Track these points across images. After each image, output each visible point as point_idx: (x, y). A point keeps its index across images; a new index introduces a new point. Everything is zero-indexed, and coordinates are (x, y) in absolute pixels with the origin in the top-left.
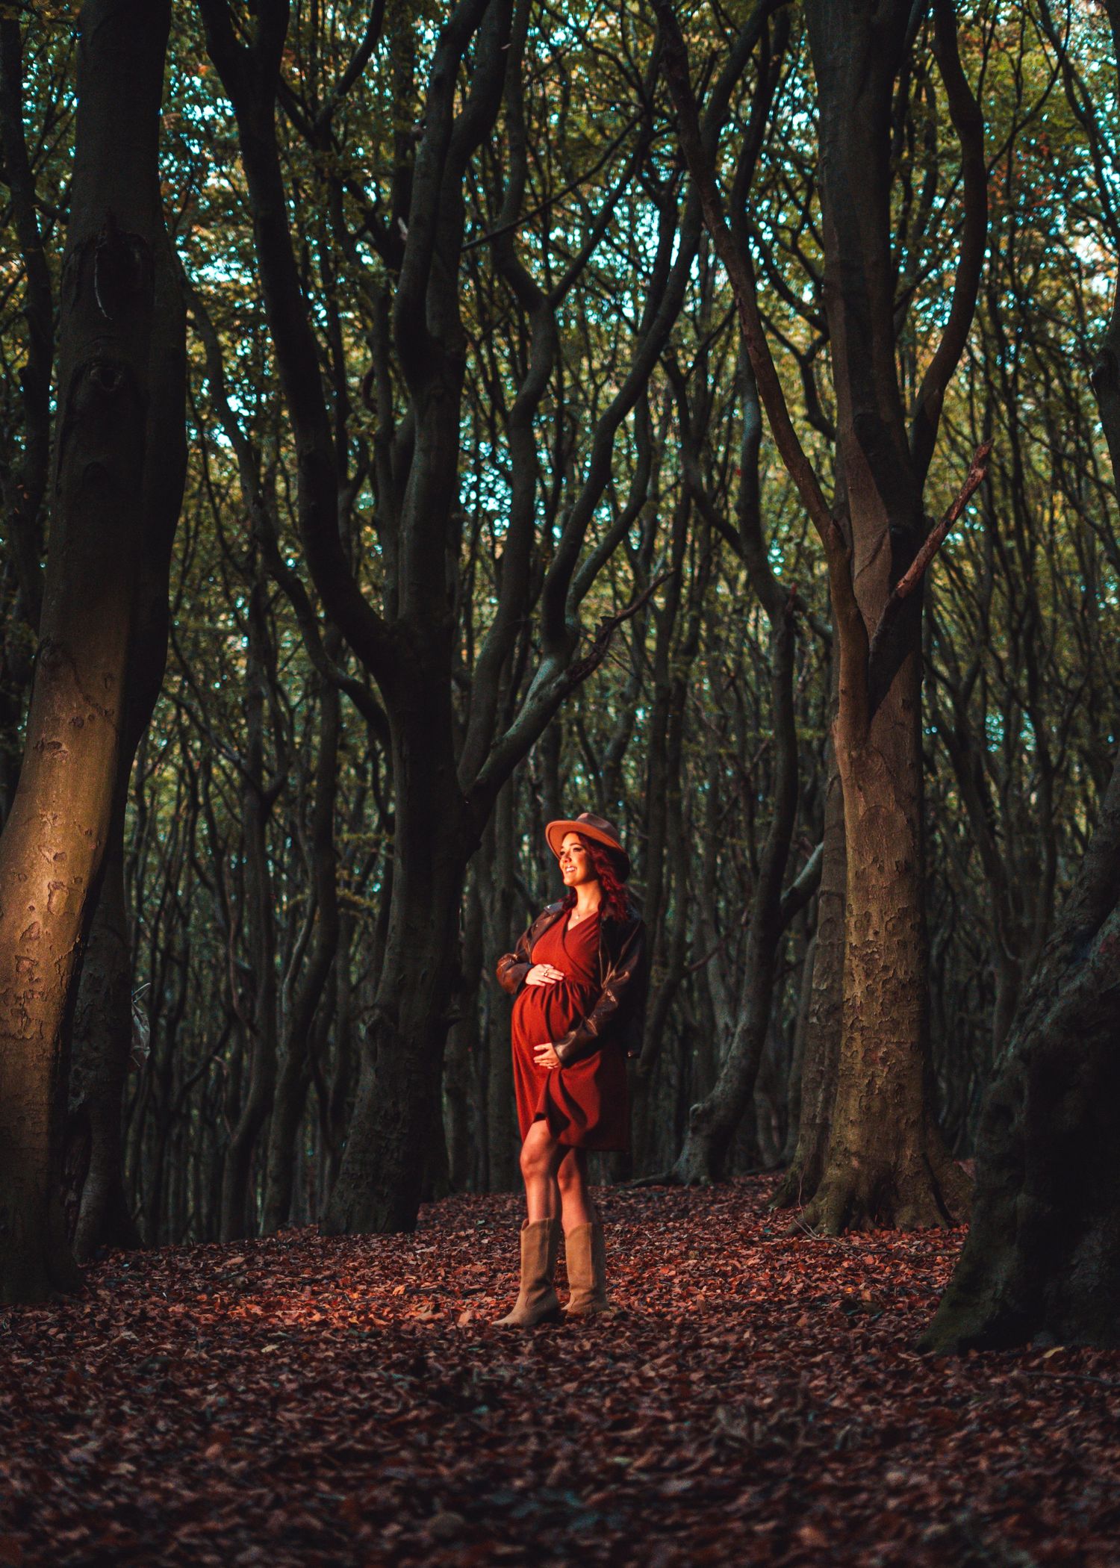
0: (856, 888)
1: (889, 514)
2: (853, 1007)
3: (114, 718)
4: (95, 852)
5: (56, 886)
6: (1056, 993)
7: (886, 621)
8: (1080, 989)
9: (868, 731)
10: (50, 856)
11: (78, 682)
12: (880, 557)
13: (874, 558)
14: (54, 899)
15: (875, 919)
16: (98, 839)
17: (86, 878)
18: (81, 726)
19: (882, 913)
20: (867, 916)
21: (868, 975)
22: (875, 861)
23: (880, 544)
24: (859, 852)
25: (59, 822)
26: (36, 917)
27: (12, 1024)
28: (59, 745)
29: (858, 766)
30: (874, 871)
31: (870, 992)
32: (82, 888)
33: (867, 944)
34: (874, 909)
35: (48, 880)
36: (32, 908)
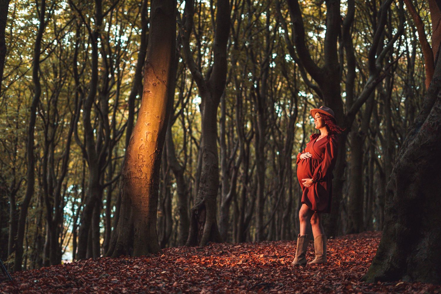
3: (166, 83)
4: (160, 123)
5: (148, 133)
6: (407, 147)
8: (413, 144)
10: (147, 124)
11: (154, 72)
13: (437, 27)
14: (148, 137)
16: (161, 118)
17: (157, 131)
18: (156, 86)
25: (149, 114)
26: (143, 143)
27: (137, 174)
28: (149, 91)
32: (157, 133)
35: (146, 131)
36: (142, 140)
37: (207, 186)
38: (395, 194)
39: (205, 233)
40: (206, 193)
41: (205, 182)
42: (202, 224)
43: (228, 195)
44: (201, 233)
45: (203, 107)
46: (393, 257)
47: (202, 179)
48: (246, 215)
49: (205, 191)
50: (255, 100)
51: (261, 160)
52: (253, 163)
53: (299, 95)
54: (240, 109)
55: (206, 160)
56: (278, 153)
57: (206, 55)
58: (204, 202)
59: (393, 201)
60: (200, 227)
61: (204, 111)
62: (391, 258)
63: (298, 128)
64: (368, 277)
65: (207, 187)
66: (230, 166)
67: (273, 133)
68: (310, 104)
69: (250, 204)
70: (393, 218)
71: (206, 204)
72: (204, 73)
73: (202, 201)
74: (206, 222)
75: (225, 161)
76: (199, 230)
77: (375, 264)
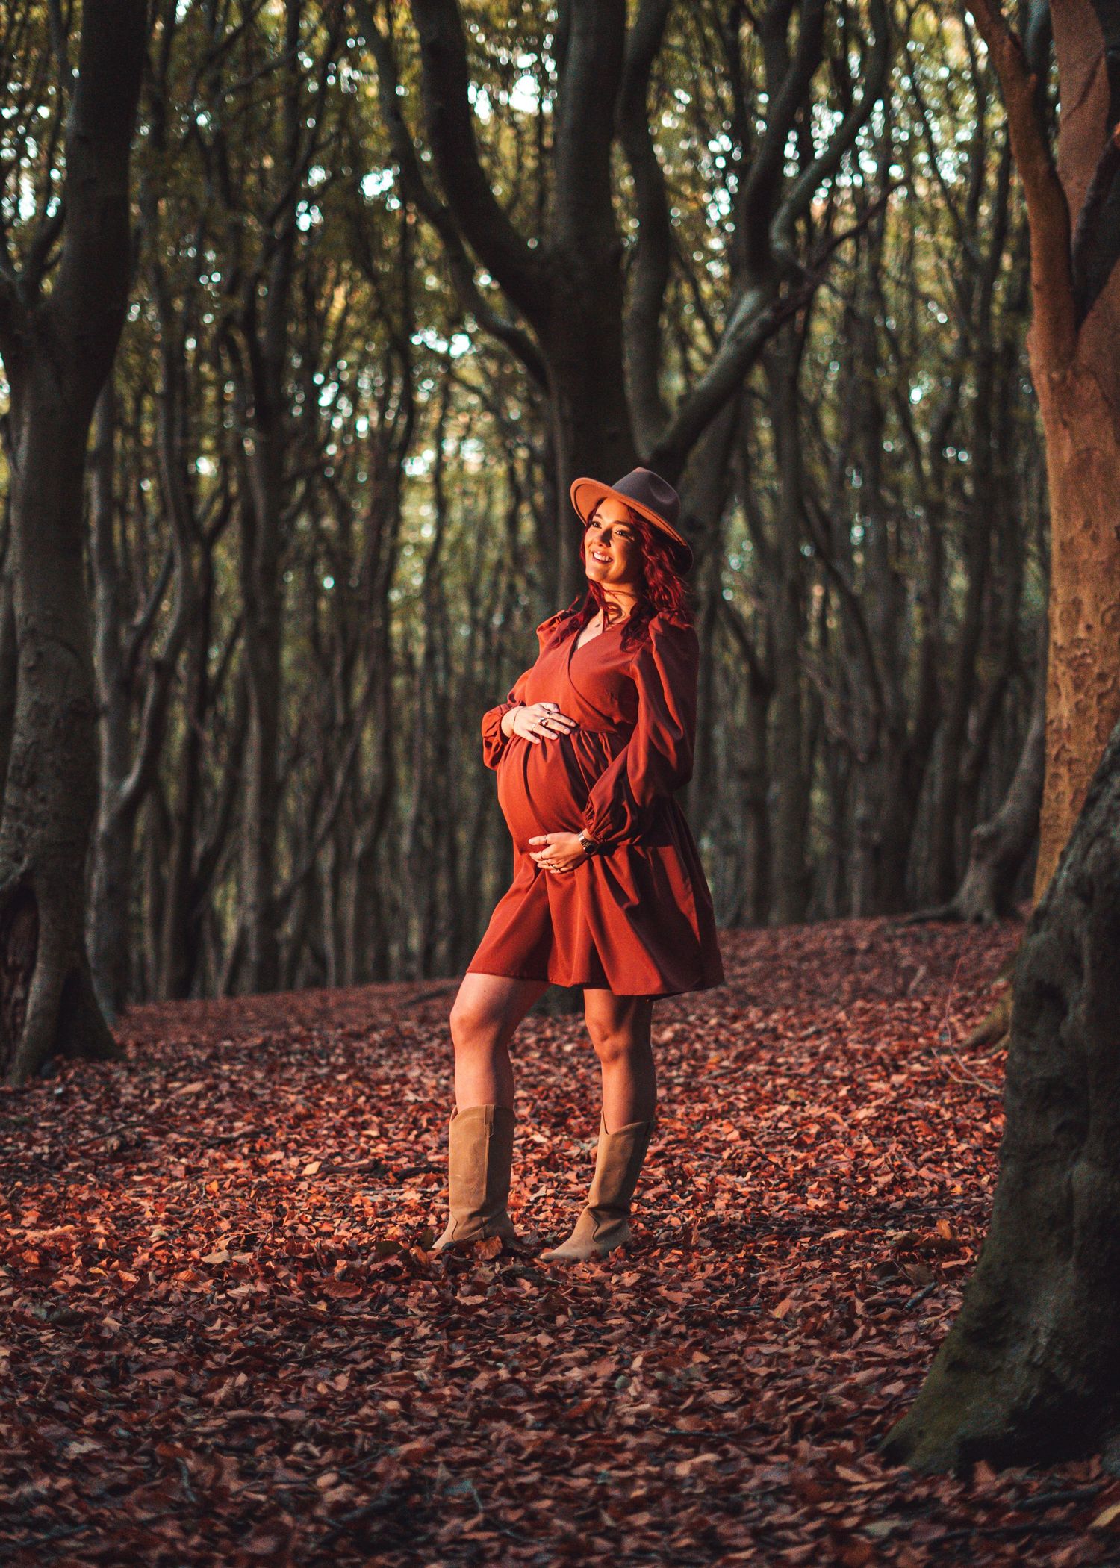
0: (1061, 564)
1: (1105, 30)
2: (1057, 731)
7: (1101, 184)
9: (1075, 342)
12: (1094, 92)
13: (1084, 95)
15: (1087, 608)
19: (1099, 598)
20: (1077, 604)
21: (1078, 686)
22: (1087, 525)
23: (1093, 74)
24: (1065, 514)
29: (1064, 393)
30: (1084, 540)
31: (1080, 710)
33: (1076, 643)
34: (1086, 595)
37: (43, 800)
38: (1078, 1012)
39: (34, 1016)
40: (37, 833)
41: (33, 780)
42: (21, 975)
43: (129, 784)
44: (14, 1016)
45: (19, 430)
46: (1054, 1334)
47: (18, 768)
48: (199, 849)
49: (31, 822)
50: (236, 359)
51: (263, 620)
52: (227, 625)
53: (416, 340)
54: (178, 412)
55: (34, 678)
56: (328, 583)
57: (25, 163)
58: (27, 875)
59: (1061, 1044)
60: (11, 990)
61: (23, 451)
62: (1043, 1341)
63: (413, 482)
64: (921, 1434)
65: (40, 808)
66: (135, 659)
67: (310, 503)
68: (463, 383)
69: (215, 795)
70: (1060, 1129)
71: (40, 884)
72: (19, 242)
73: (22, 869)
74: (40, 965)
75: (112, 636)
76: (8, 1000)
77: (956, 1366)
